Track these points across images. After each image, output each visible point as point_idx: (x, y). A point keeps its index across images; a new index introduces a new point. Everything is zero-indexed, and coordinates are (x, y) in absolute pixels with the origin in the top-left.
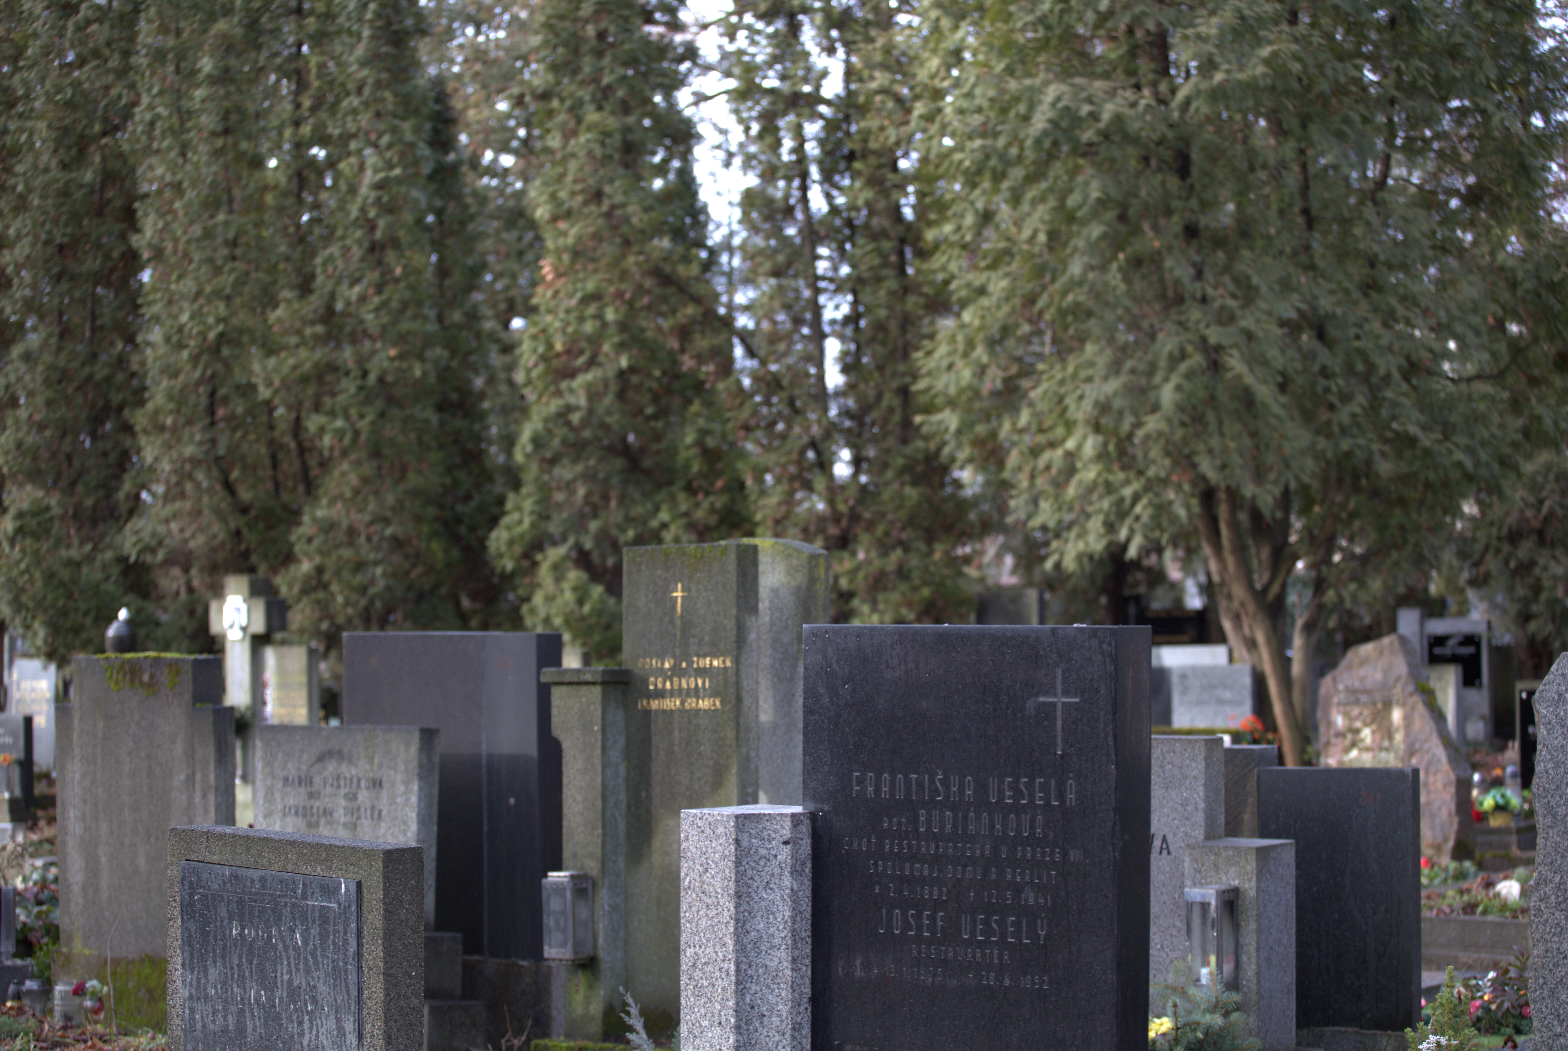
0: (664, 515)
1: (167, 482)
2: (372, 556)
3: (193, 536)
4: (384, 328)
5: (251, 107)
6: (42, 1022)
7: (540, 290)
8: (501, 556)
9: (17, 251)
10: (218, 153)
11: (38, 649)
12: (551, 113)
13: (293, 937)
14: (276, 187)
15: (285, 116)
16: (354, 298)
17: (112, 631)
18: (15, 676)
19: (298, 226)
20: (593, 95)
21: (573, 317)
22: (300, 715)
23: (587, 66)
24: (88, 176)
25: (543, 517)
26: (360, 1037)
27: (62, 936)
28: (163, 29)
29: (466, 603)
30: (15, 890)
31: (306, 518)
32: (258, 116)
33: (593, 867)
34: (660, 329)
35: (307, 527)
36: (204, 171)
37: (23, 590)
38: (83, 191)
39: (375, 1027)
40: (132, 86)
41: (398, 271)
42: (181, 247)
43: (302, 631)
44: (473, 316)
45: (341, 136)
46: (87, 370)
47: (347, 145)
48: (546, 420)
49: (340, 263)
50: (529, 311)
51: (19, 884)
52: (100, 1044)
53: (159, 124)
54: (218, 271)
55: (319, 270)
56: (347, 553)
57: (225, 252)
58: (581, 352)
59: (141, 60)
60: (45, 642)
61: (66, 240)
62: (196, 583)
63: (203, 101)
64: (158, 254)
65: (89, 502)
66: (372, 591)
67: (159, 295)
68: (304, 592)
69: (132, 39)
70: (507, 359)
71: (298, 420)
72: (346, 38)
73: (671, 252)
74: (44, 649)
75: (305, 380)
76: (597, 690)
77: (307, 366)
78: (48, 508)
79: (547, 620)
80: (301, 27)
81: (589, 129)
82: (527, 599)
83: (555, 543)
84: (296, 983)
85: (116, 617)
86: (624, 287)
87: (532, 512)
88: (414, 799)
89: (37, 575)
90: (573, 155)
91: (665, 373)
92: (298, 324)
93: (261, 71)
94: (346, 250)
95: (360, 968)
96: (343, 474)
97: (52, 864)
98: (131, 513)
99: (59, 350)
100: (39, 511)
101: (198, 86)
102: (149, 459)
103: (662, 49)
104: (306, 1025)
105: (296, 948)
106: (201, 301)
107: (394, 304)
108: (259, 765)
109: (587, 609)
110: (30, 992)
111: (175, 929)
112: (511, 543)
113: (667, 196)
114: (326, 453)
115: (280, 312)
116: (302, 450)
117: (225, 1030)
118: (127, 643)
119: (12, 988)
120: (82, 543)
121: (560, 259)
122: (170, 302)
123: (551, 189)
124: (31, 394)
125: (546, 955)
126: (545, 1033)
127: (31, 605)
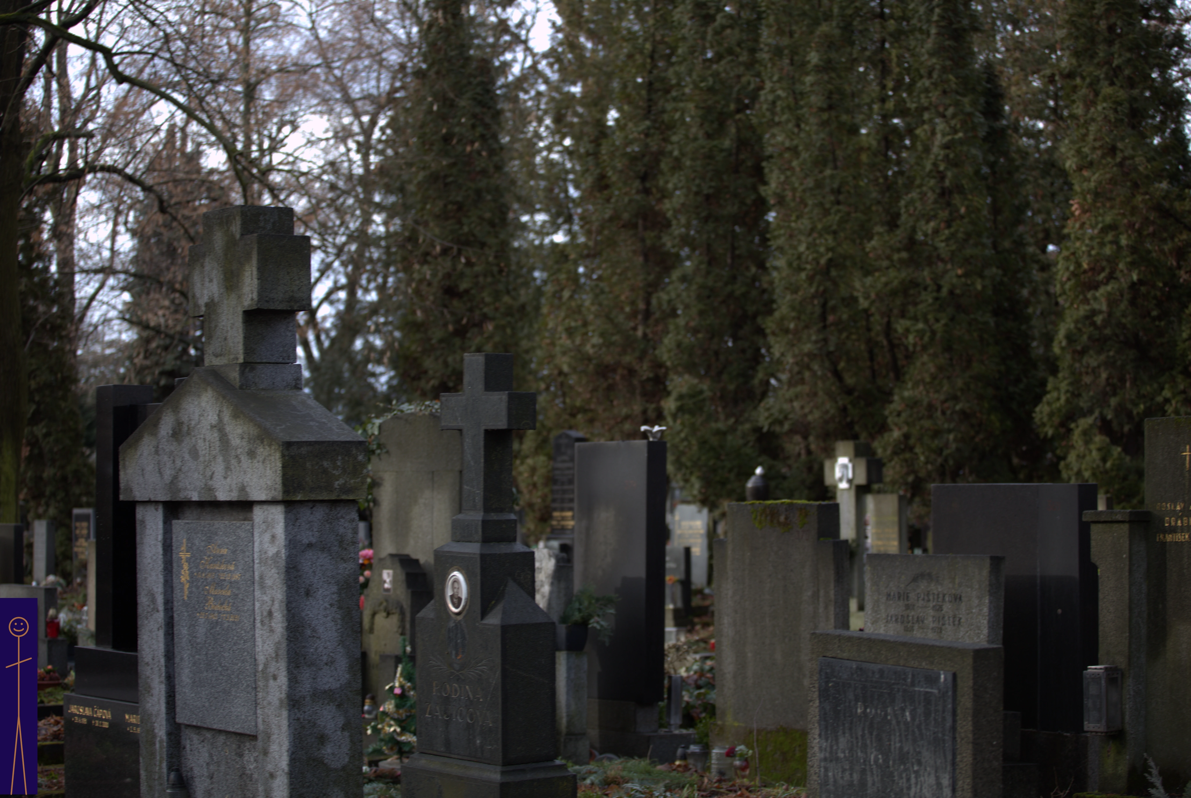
0: (1167, 393)
1: (791, 371)
2: (946, 426)
3: (811, 412)
4: (953, 253)
5: (848, 89)
6: (702, 776)
7: (1070, 223)
8: (1044, 425)
9: (675, 200)
10: (824, 124)
11: (694, 496)
12: (1075, 89)
13: (903, 715)
14: (869, 149)
15: (874, 95)
16: (930, 231)
17: (750, 484)
18: (677, 517)
19: (886, 177)
20: (1106, 74)
21: (1095, 243)
22: (893, 546)
23: (1102, 51)
24: (727, 143)
25: (1075, 395)
26: (954, 790)
27: (718, 712)
28: (780, 32)
29: (1015, 461)
30: (681, 677)
31: (896, 398)
32: (853, 95)
33: (1121, 662)
34: (1162, 251)
35: (897, 404)
36: (814, 137)
37: (683, 453)
38: (724, 154)
39: (965, 783)
40: (758, 75)
41: (963, 210)
42: (798, 195)
43: (893, 482)
44: (1020, 243)
45: (917, 109)
46: (729, 288)
47: (922, 116)
48: (1077, 322)
49: (918, 204)
50: (1060, 239)
51: (683, 672)
52: (747, 794)
53: (779, 103)
54: (826, 212)
55: (903, 210)
56: (927, 424)
57: (832, 198)
58: (1103, 269)
59: (764, 56)
60: (700, 492)
61: (711, 191)
62: (813, 447)
63: (812, 85)
64: (781, 201)
65: (732, 387)
66: (946, 452)
67: (782, 232)
68: (895, 453)
69: (756, 40)
70: (1045, 275)
71: (889, 323)
72: (919, 36)
73: (1168, 192)
74: (699, 497)
75: (894, 293)
76: (1125, 527)
77: (896, 283)
78: (701, 392)
79: (1079, 473)
80: (883, 27)
81: (1105, 100)
82: (1064, 458)
83: (1084, 415)
84: (906, 749)
85: (753, 473)
86: (1134, 219)
87: (1067, 391)
88: (986, 610)
89: (694, 442)
90: (1093, 120)
91: (1165, 284)
92: (888, 251)
93: (854, 62)
94: (923, 195)
95: (954, 738)
96: (923, 364)
97: (707, 658)
98: (764, 395)
99: (708, 273)
100: (695, 394)
101: (807, 74)
102: (777, 354)
103: (1157, 38)
104: (913, 780)
105: (906, 723)
106: (815, 235)
107: (960, 235)
108: (868, 584)
109: (1109, 465)
110: (693, 754)
111: (814, 709)
112: (1051, 415)
113: (1164, 150)
114: (911, 348)
115: (874, 243)
116: (892, 346)
117: (851, 785)
118: (762, 493)
119: (680, 751)
120: (727, 417)
121: (1085, 199)
122: (791, 236)
123: (1077, 146)
124: (687, 307)
125: (1086, 729)
126: (1083, 789)
127: (689, 464)
